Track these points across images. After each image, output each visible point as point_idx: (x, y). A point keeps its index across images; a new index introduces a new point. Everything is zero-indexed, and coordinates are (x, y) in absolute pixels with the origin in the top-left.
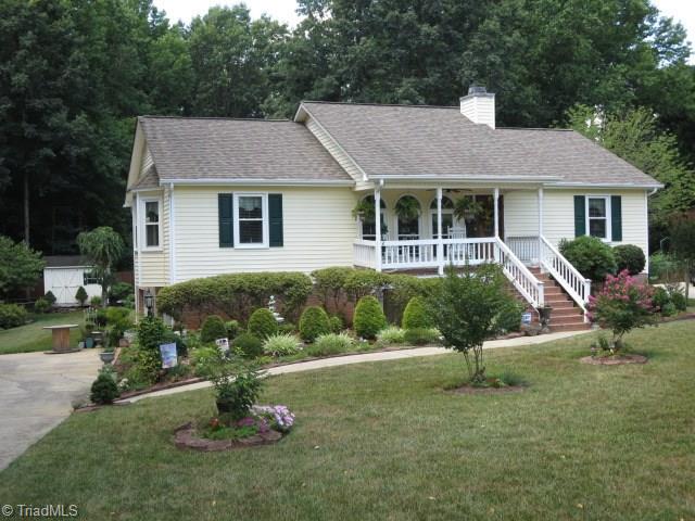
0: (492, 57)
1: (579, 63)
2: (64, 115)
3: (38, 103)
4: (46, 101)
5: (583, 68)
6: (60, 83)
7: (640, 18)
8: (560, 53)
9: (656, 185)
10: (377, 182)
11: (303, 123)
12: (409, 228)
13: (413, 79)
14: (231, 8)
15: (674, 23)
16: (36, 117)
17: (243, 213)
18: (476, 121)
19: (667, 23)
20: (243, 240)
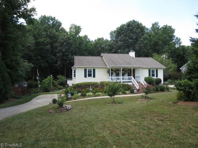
0: (141, 45)
1: (159, 45)
2: (71, 56)
3: (67, 54)
4: (68, 53)
5: (160, 46)
6: (70, 50)
7: (172, 37)
8: (156, 44)
9: (164, 67)
10: (110, 67)
11: (102, 57)
12: (118, 75)
13: (127, 49)
14: (101, 38)
15: (178, 38)
16: (66, 56)
17: (88, 72)
18: (131, 56)
19: (177, 38)
20: (88, 76)
